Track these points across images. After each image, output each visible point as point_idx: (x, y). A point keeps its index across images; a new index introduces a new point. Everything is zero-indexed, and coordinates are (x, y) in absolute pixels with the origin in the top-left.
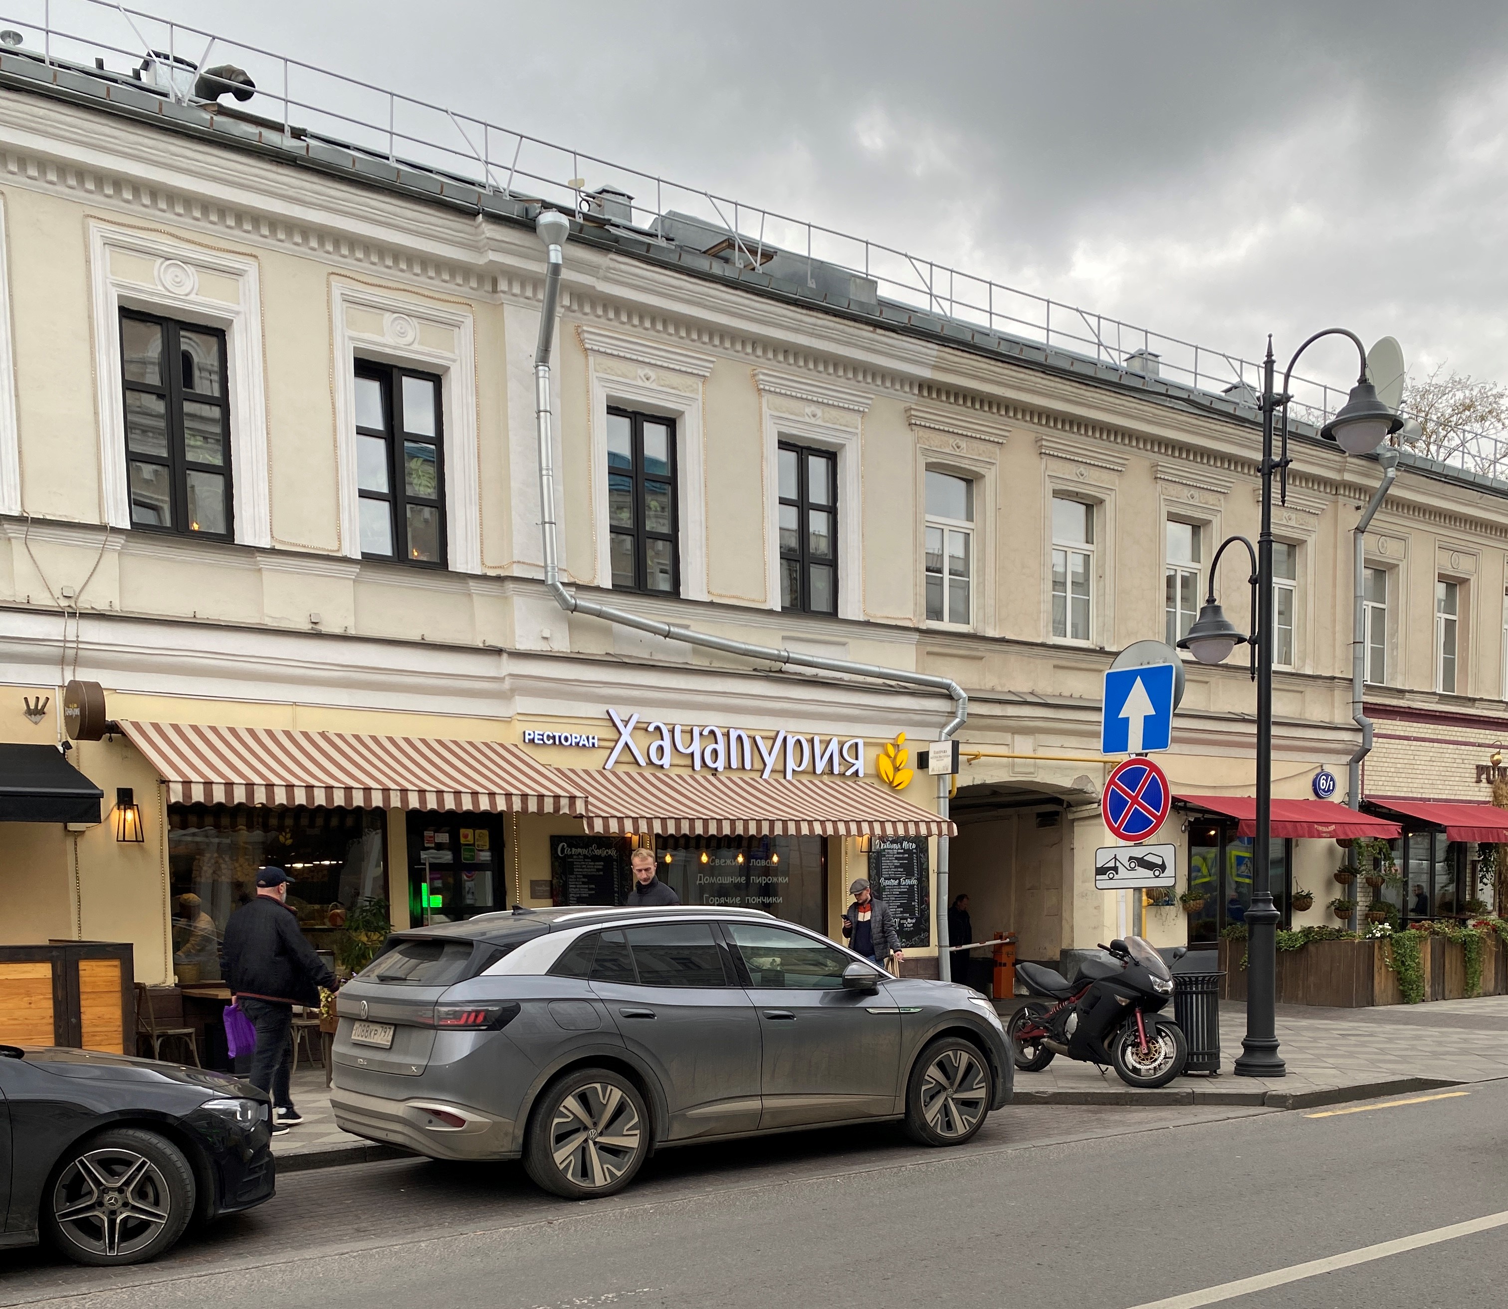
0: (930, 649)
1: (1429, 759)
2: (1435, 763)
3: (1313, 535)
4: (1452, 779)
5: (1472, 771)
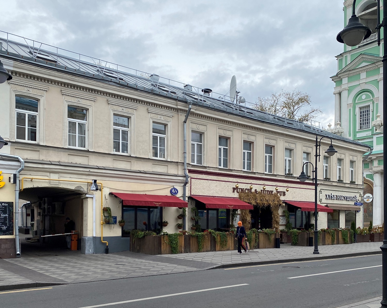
0: (16, 147)
1: (215, 185)
2: (217, 187)
3: (170, 123)
4: (224, 191)
5: (232, 189)
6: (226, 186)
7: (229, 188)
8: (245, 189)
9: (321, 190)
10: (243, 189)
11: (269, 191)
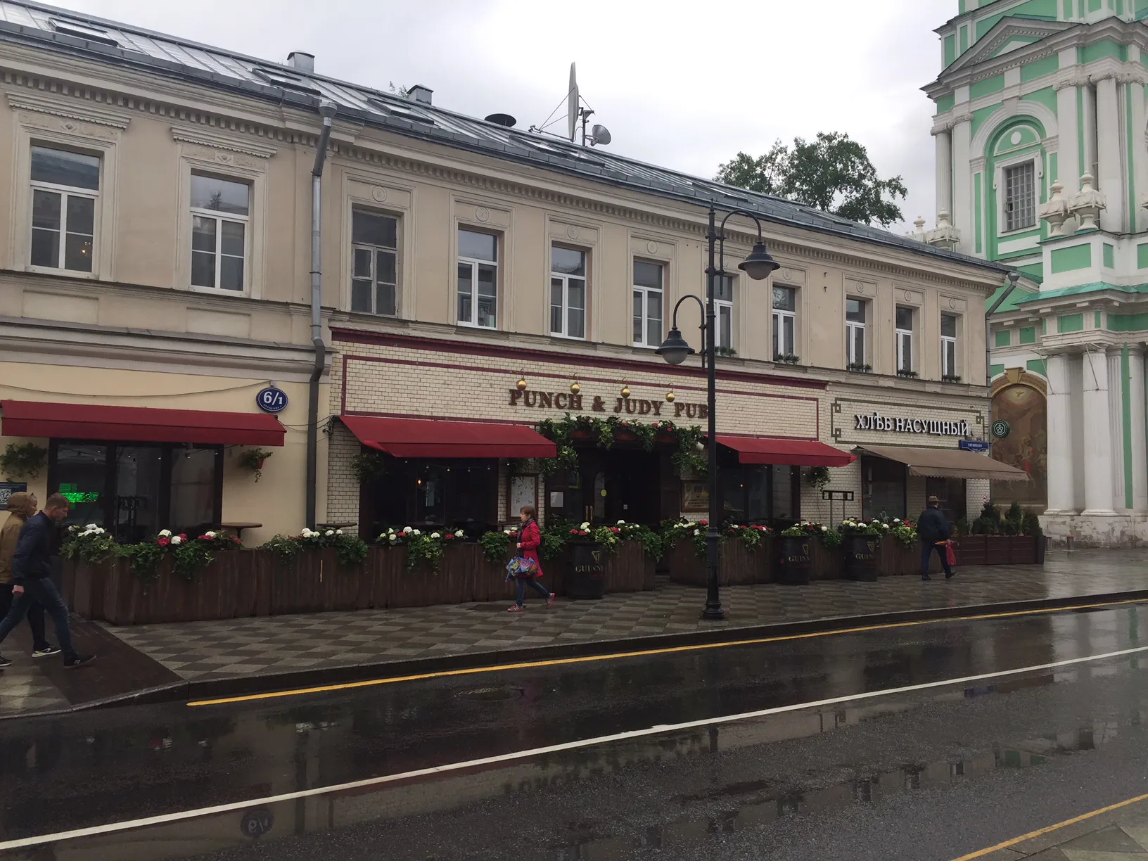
1: (442, 382)
2: (450, 386)
3: (262, 176)
4: (477, 400)
5: (506, 395)
6: (484, 385)
7: (496, 390)
8: (555, 395)
9: (838, 402)
10: (550, 394)
11: (647, 402)
